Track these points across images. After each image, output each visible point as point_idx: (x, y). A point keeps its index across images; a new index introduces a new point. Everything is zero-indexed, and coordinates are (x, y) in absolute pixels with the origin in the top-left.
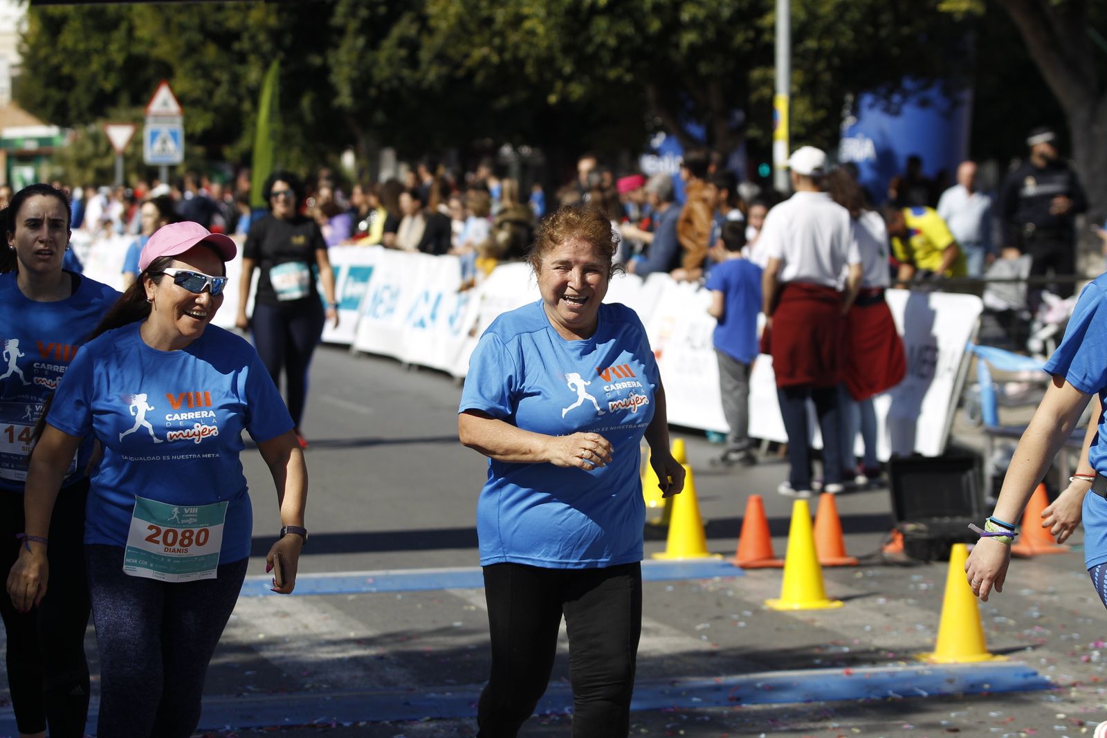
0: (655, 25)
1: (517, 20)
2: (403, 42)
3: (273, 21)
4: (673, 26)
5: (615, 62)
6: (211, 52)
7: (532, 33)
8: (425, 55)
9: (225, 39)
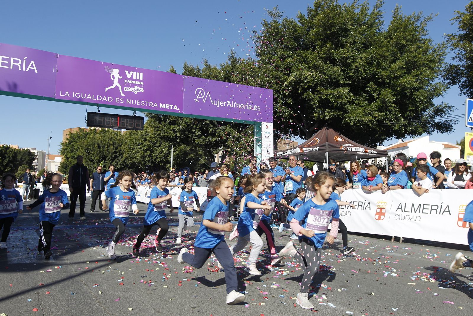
0: (154, 158)
1: (135, 157)
2: (116, 162)
3: (98, 158)
4: (157, 158)
5: (148, 163)
6: (90, 162)
7: (137, 159)
8: (118, 164)
9: (92, 161)
